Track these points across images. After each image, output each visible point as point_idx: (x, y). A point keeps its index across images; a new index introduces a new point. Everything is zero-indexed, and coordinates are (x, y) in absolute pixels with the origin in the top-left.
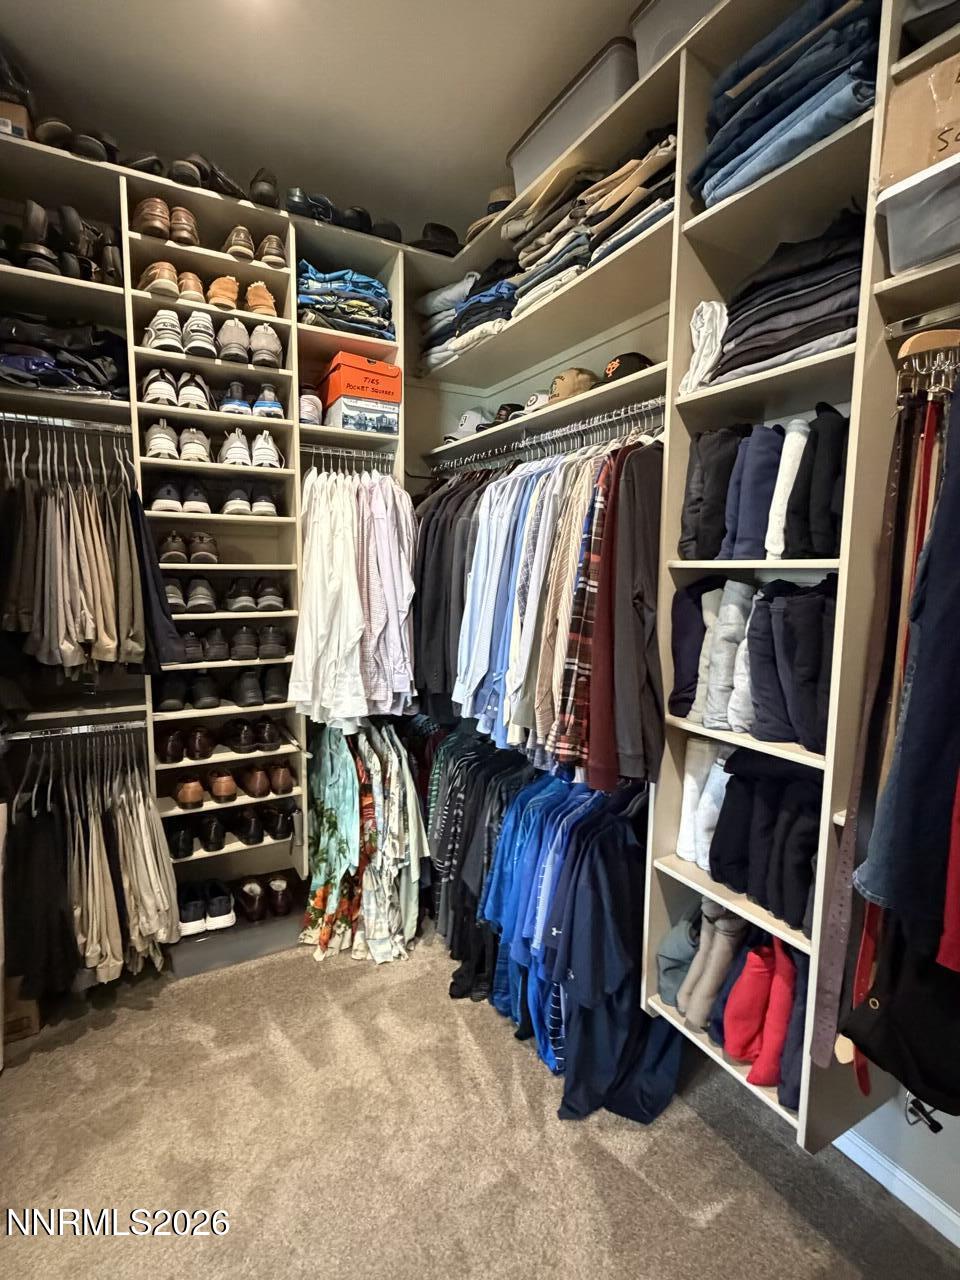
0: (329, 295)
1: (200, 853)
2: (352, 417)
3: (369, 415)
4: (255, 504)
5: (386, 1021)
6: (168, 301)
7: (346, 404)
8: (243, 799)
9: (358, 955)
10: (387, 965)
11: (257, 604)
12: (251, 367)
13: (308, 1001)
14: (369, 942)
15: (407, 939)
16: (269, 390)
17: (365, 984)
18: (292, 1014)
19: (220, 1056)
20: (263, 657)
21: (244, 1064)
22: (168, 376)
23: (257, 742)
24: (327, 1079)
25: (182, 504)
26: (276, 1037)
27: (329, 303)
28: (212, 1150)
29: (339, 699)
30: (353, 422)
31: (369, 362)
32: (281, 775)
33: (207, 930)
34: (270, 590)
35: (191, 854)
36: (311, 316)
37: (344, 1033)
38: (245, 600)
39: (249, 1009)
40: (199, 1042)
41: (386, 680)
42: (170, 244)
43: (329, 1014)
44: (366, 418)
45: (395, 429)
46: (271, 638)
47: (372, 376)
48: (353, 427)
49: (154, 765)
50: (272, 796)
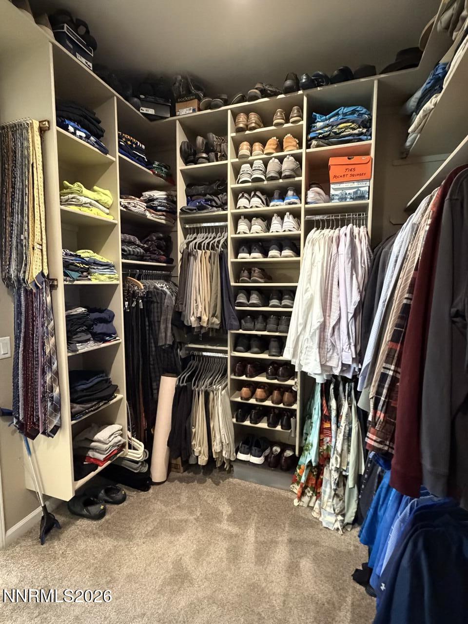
0: (327, 127)
1: (247, 423)
2: (337, 195)
3: (348, 192)
4: (283, 252)
5: (306, 564)
6: (245, 160)
7: (333, 188)
8: (268, 403)
9: (315, 514)
10: (327, 530)
11: (281, 304)
12: (281, 181)
13: (276, 525)
14: (322, 510)
15: (346, 521)
16: (291, 191)
17: (310, 534)
18: (264, 526)
19: (226, 526)
20: (280, 332)
21: (231, 536)
22: (246, 195)
23: (275, 375)
24: (257, 574)
25: (250, 255)
26: (251, 533)
27: (327, 132)
28: (193, 568)
29: (308, 361)
30: (337, 197)
31: (349, 159)
32: (287, 395)
33: (249, 461)
34: (287, 297)
35: (243, 422)
36: (314, 142)
37: (281, 554)
38: (274, 302)
39: (249, 510)
40: (223, 513)
41: (338, 354)
42: (247, 132)
43: (280, 539)
44: (346, 194)
45: (367, 196)
46: (283, 322)
47: (350, 167)
48: (337, 201)
49: (230, 376)
50: (281, 405)
